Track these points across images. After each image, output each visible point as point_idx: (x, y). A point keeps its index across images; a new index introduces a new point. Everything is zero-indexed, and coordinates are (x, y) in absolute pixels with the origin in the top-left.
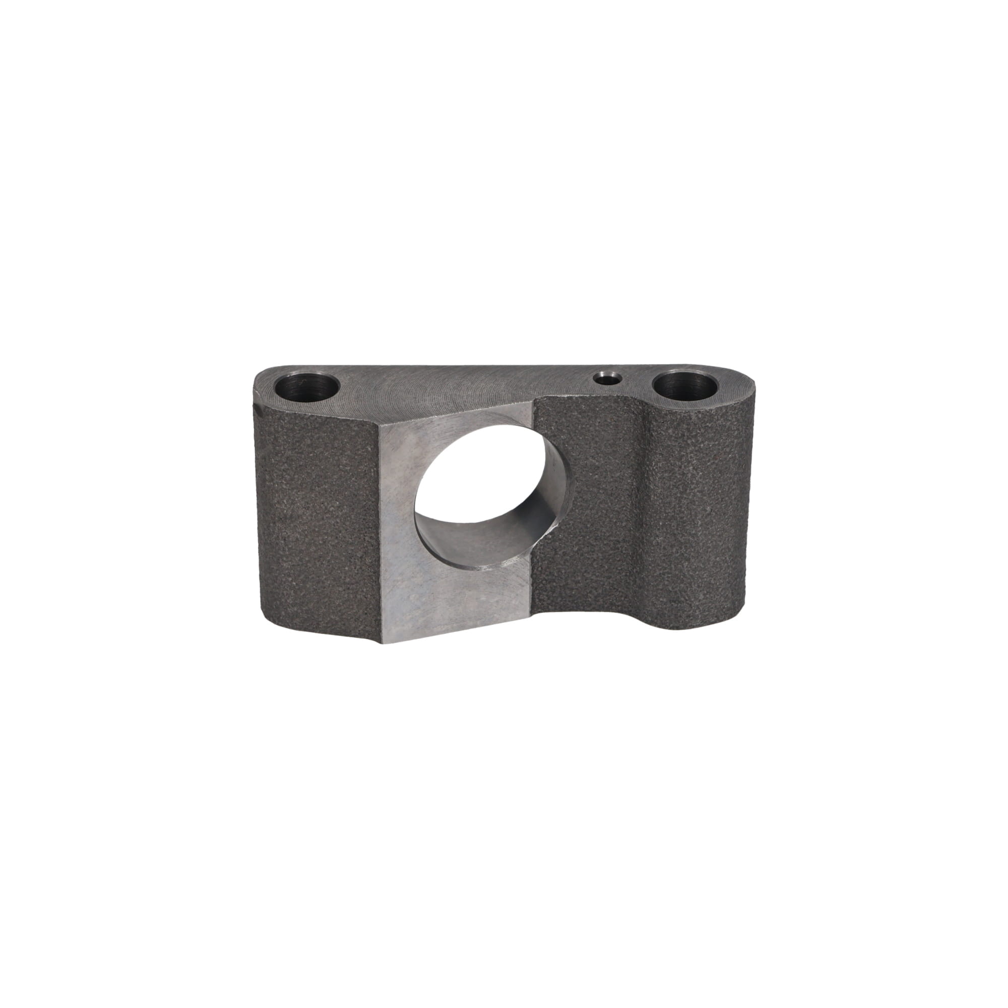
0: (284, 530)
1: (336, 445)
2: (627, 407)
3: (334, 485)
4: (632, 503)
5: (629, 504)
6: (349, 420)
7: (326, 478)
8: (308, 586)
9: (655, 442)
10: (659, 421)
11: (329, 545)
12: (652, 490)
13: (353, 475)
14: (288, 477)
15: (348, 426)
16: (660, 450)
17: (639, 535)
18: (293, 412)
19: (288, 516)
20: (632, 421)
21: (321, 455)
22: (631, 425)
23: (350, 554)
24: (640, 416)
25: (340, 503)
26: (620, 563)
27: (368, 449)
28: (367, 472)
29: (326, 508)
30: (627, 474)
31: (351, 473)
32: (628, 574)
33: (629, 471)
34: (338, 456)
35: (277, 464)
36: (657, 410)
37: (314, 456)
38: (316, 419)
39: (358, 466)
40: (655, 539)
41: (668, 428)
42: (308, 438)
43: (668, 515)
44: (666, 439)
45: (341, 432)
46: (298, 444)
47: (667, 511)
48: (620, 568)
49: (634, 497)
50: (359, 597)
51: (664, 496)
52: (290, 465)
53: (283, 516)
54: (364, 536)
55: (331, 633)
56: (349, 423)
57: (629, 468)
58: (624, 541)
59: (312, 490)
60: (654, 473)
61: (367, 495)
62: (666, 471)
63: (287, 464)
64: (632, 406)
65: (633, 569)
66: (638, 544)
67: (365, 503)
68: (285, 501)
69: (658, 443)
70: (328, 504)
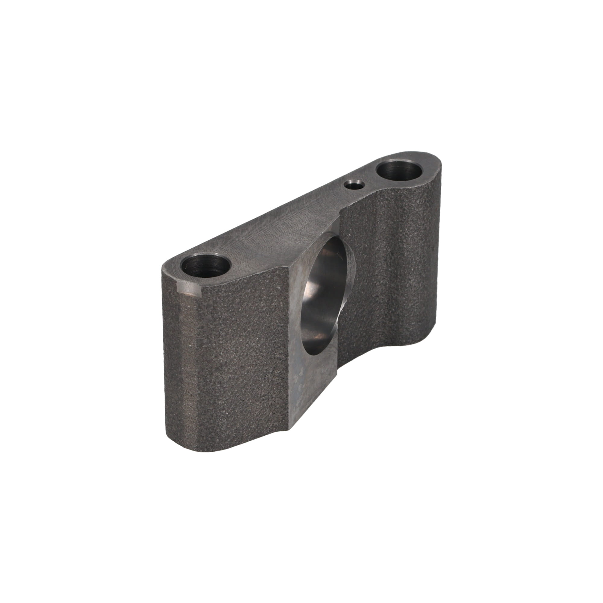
0: (220, 376)
1: (257, 295)
2: (382, 197)
3: (255, 326)
4: (387, 264)
5: (385, 266)
6: (265, 272)
7: (250, 323)
8: (236, 411)
9: (407, 213)
10: (410, 197)
11: (251, 373)
12: (405, 248)
13: (267, 313)
14: (224, 334)
15: (264, 277)
16: (411, 218)
17: (394, 285)
18: (227, 283)
19: (223, 364)
20: (386, 206)
21: (246, 307)
22: (385, 209)
23: (265, 373)
24: (392, 200)
25: (259, 338)
26: (378, 311)
27: (277, 288)
28: (276, 306)
29: (249, 345)
30: (383, 245)
31: (266, 312)
32: (384, 317)
33: (384, 243)
34: (258, 302)
35: (215, 327)
36: (408, 190)
37: (242, 309)
38: (243, 281)
39: (271, 304)
40: (408, 282)
41: (417, 200)
42: (238, 298)
43: (417, 262)
44: (416, 208)
45: (260, 284)
46: (231, 306)
47: (416, 259)
48: (378, 315)
49: (388, 259)
50: (270, 403)
51: (414, 250)
52: (226, 324)
53: (220, 365)
54: (275, 355)
55: (251, 439)
56: (264, 274)
57: (384, 240)
58: (381, 294)
59: (240, 336)
60: (406, 236)
61: (277, 324)
62: (415, 231)
63: (223, 324)
64: (386, 195)
65: (389, 311)
66: (393, 292)
67: (275, 330)
68: (221, 353)
69: (410, 213)
70: (251, 342)
